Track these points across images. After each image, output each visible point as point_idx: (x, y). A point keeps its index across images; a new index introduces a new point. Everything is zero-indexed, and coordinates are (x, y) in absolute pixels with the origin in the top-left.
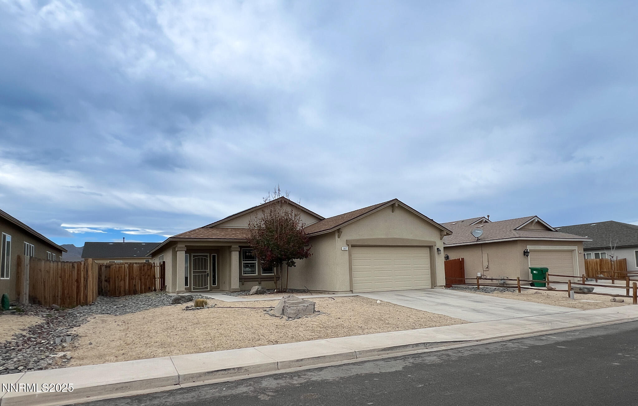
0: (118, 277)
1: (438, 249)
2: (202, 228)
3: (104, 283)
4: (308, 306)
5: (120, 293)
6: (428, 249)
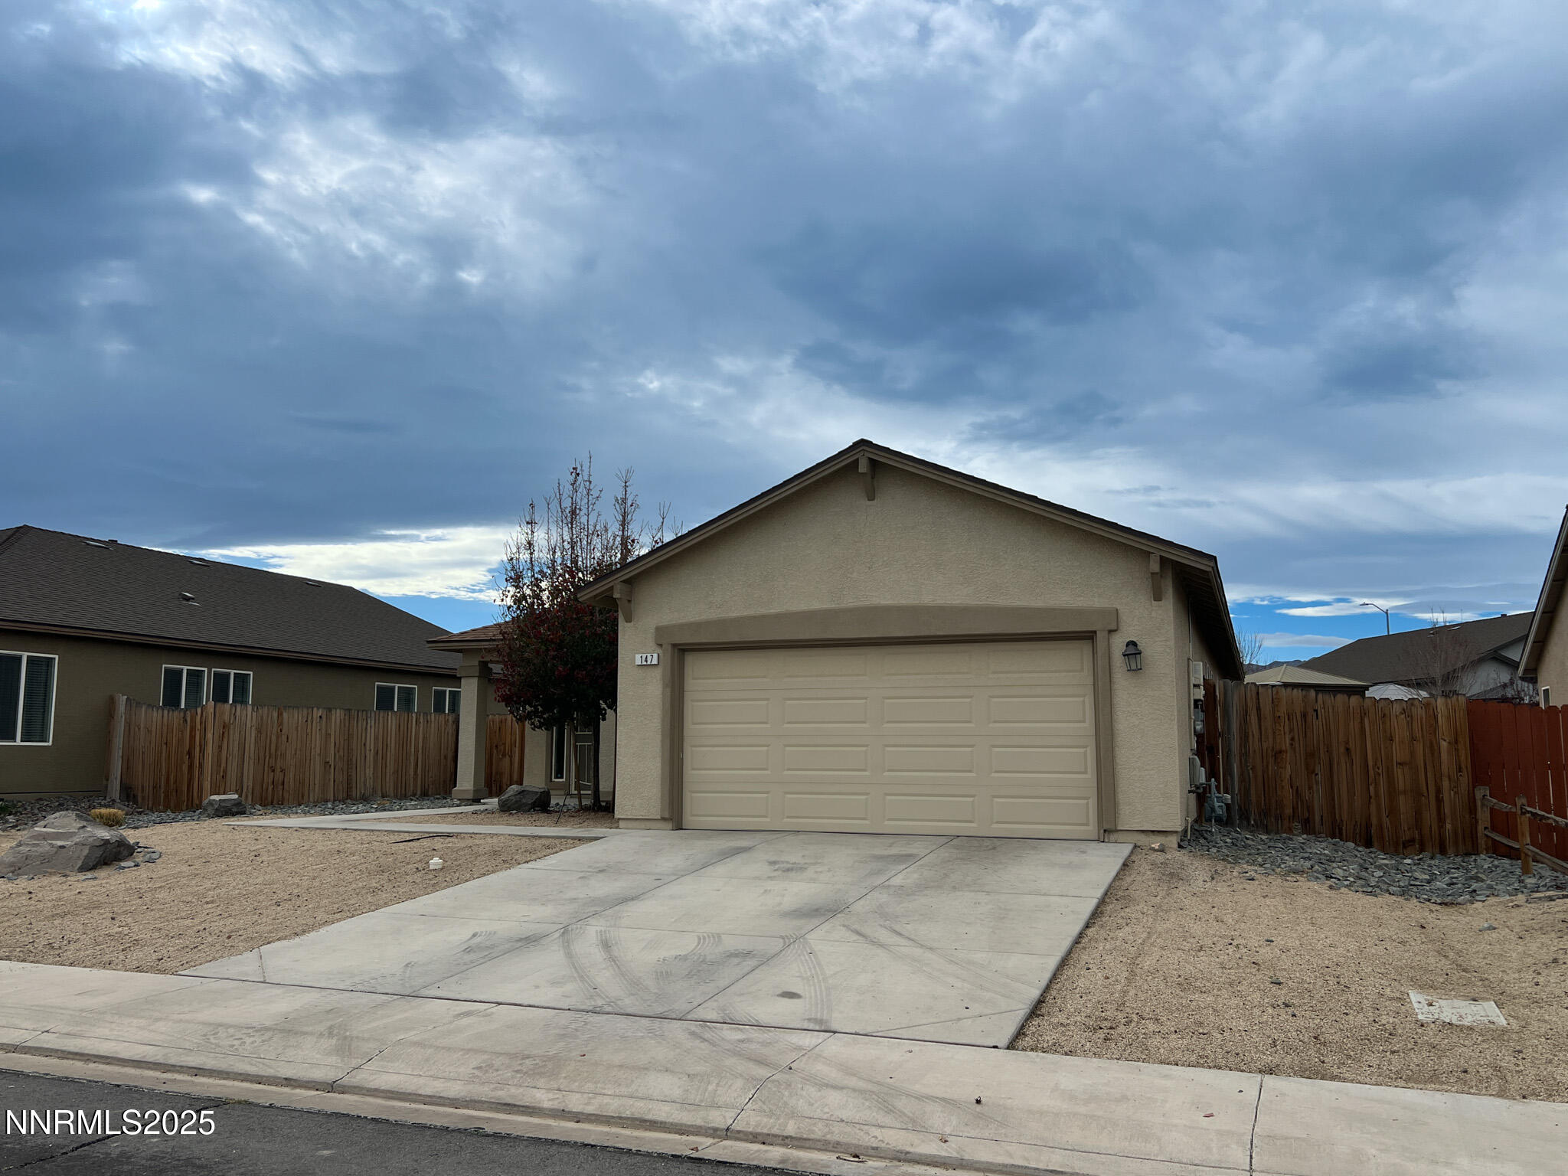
1: (1129, 646)
6: (1085, 648)
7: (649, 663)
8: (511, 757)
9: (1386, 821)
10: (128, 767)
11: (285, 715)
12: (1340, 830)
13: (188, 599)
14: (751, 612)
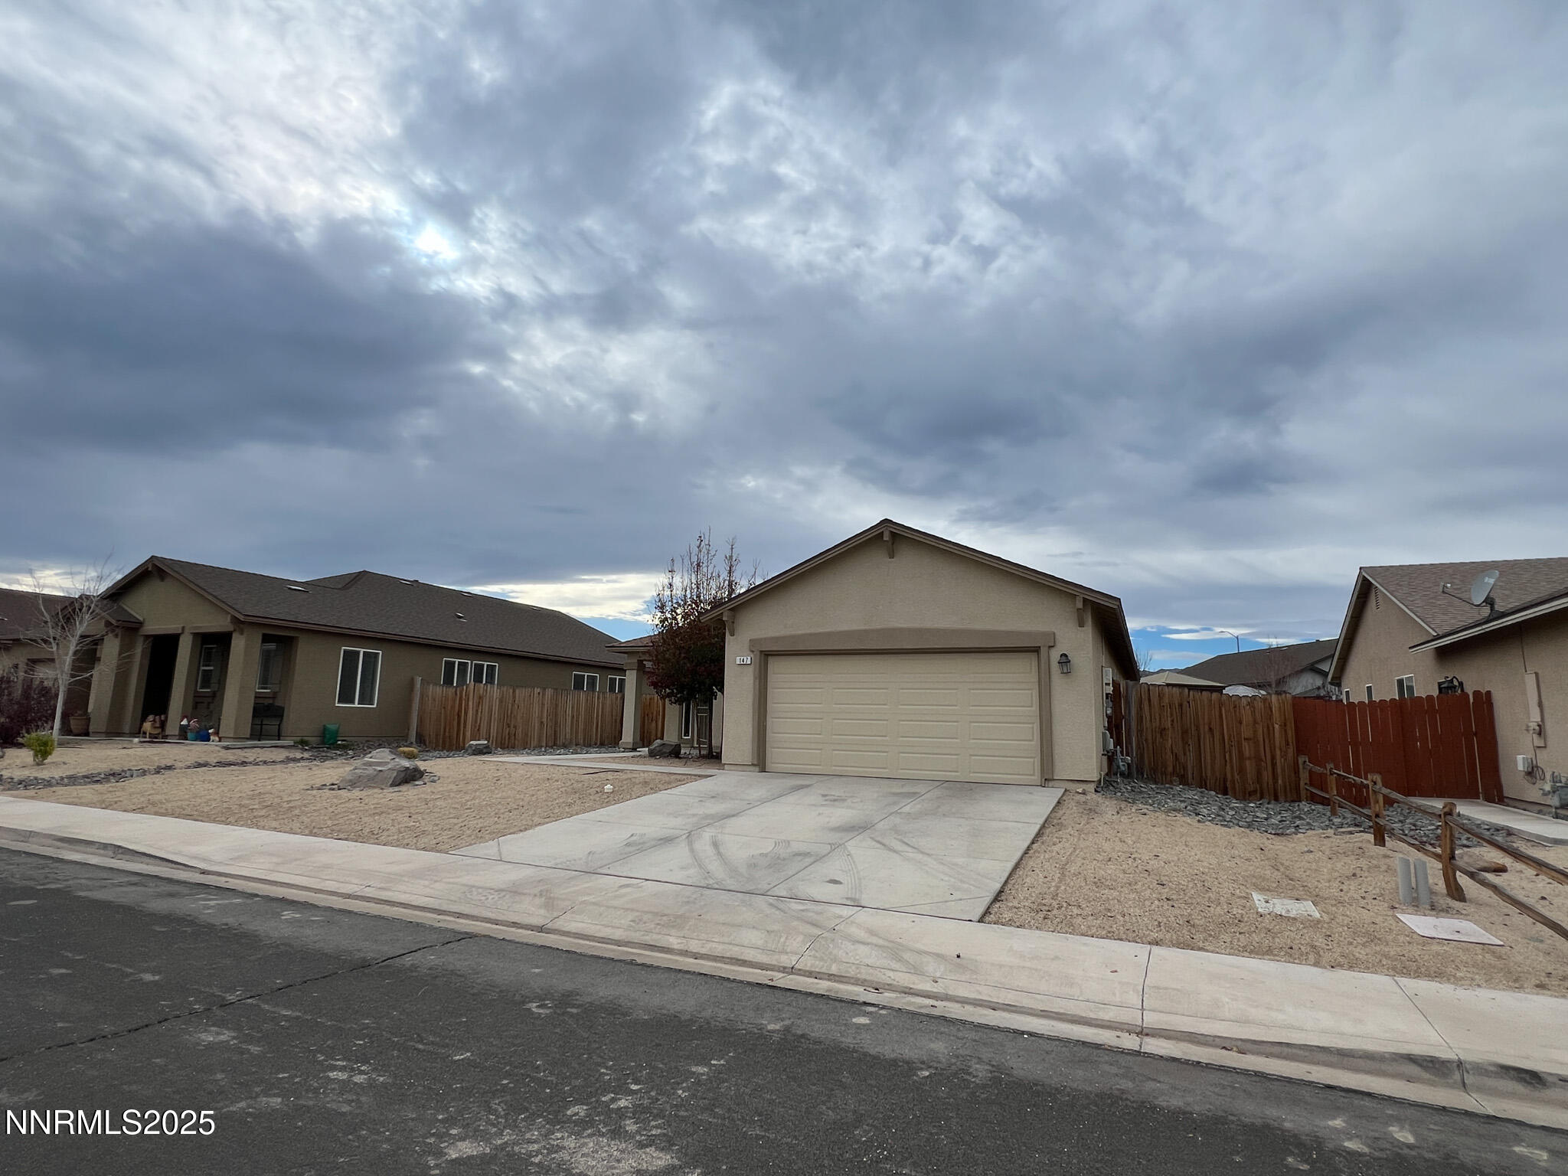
1: (1064, 656)
6: (1032, 658)
7: (745, 663)
8: (656, 722)
9: (1237, 777)
10: (421, 720)
11: (517, 691)
12: (1206, 784)
13: (460, 617)
14: (812, 631)
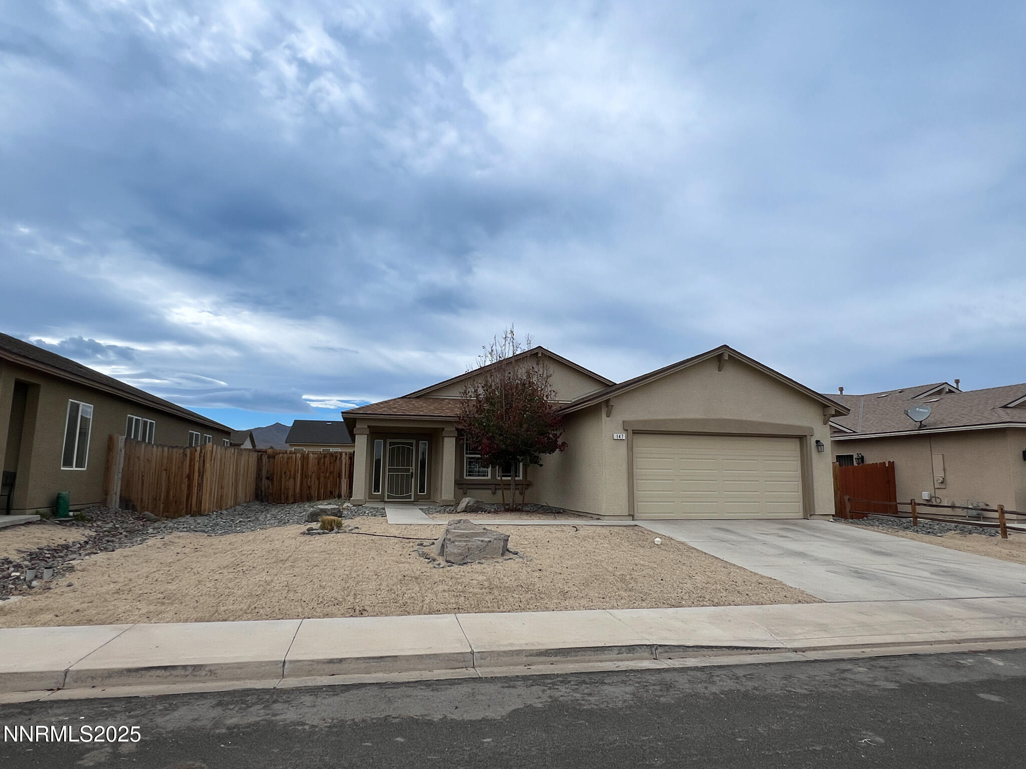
0: (285, 473)
1: (817, 442)
2: (402, 398)
3: (265, 482)
4: (490, 541)
5: (287, 499)
6: (797, 441)
7: (621, 438)
10: (127, 483)
